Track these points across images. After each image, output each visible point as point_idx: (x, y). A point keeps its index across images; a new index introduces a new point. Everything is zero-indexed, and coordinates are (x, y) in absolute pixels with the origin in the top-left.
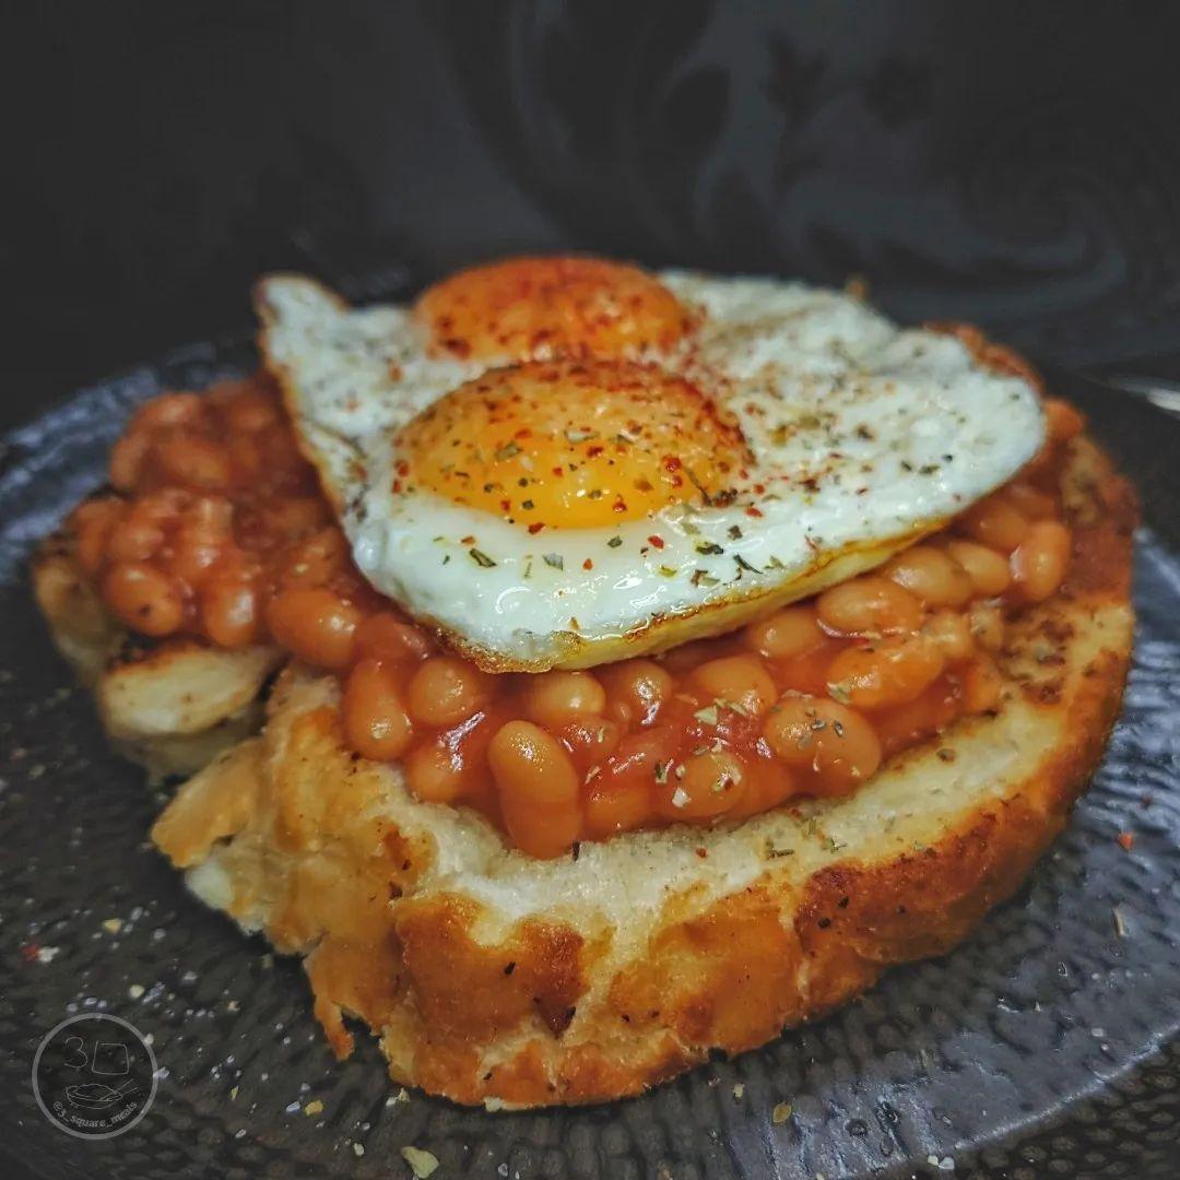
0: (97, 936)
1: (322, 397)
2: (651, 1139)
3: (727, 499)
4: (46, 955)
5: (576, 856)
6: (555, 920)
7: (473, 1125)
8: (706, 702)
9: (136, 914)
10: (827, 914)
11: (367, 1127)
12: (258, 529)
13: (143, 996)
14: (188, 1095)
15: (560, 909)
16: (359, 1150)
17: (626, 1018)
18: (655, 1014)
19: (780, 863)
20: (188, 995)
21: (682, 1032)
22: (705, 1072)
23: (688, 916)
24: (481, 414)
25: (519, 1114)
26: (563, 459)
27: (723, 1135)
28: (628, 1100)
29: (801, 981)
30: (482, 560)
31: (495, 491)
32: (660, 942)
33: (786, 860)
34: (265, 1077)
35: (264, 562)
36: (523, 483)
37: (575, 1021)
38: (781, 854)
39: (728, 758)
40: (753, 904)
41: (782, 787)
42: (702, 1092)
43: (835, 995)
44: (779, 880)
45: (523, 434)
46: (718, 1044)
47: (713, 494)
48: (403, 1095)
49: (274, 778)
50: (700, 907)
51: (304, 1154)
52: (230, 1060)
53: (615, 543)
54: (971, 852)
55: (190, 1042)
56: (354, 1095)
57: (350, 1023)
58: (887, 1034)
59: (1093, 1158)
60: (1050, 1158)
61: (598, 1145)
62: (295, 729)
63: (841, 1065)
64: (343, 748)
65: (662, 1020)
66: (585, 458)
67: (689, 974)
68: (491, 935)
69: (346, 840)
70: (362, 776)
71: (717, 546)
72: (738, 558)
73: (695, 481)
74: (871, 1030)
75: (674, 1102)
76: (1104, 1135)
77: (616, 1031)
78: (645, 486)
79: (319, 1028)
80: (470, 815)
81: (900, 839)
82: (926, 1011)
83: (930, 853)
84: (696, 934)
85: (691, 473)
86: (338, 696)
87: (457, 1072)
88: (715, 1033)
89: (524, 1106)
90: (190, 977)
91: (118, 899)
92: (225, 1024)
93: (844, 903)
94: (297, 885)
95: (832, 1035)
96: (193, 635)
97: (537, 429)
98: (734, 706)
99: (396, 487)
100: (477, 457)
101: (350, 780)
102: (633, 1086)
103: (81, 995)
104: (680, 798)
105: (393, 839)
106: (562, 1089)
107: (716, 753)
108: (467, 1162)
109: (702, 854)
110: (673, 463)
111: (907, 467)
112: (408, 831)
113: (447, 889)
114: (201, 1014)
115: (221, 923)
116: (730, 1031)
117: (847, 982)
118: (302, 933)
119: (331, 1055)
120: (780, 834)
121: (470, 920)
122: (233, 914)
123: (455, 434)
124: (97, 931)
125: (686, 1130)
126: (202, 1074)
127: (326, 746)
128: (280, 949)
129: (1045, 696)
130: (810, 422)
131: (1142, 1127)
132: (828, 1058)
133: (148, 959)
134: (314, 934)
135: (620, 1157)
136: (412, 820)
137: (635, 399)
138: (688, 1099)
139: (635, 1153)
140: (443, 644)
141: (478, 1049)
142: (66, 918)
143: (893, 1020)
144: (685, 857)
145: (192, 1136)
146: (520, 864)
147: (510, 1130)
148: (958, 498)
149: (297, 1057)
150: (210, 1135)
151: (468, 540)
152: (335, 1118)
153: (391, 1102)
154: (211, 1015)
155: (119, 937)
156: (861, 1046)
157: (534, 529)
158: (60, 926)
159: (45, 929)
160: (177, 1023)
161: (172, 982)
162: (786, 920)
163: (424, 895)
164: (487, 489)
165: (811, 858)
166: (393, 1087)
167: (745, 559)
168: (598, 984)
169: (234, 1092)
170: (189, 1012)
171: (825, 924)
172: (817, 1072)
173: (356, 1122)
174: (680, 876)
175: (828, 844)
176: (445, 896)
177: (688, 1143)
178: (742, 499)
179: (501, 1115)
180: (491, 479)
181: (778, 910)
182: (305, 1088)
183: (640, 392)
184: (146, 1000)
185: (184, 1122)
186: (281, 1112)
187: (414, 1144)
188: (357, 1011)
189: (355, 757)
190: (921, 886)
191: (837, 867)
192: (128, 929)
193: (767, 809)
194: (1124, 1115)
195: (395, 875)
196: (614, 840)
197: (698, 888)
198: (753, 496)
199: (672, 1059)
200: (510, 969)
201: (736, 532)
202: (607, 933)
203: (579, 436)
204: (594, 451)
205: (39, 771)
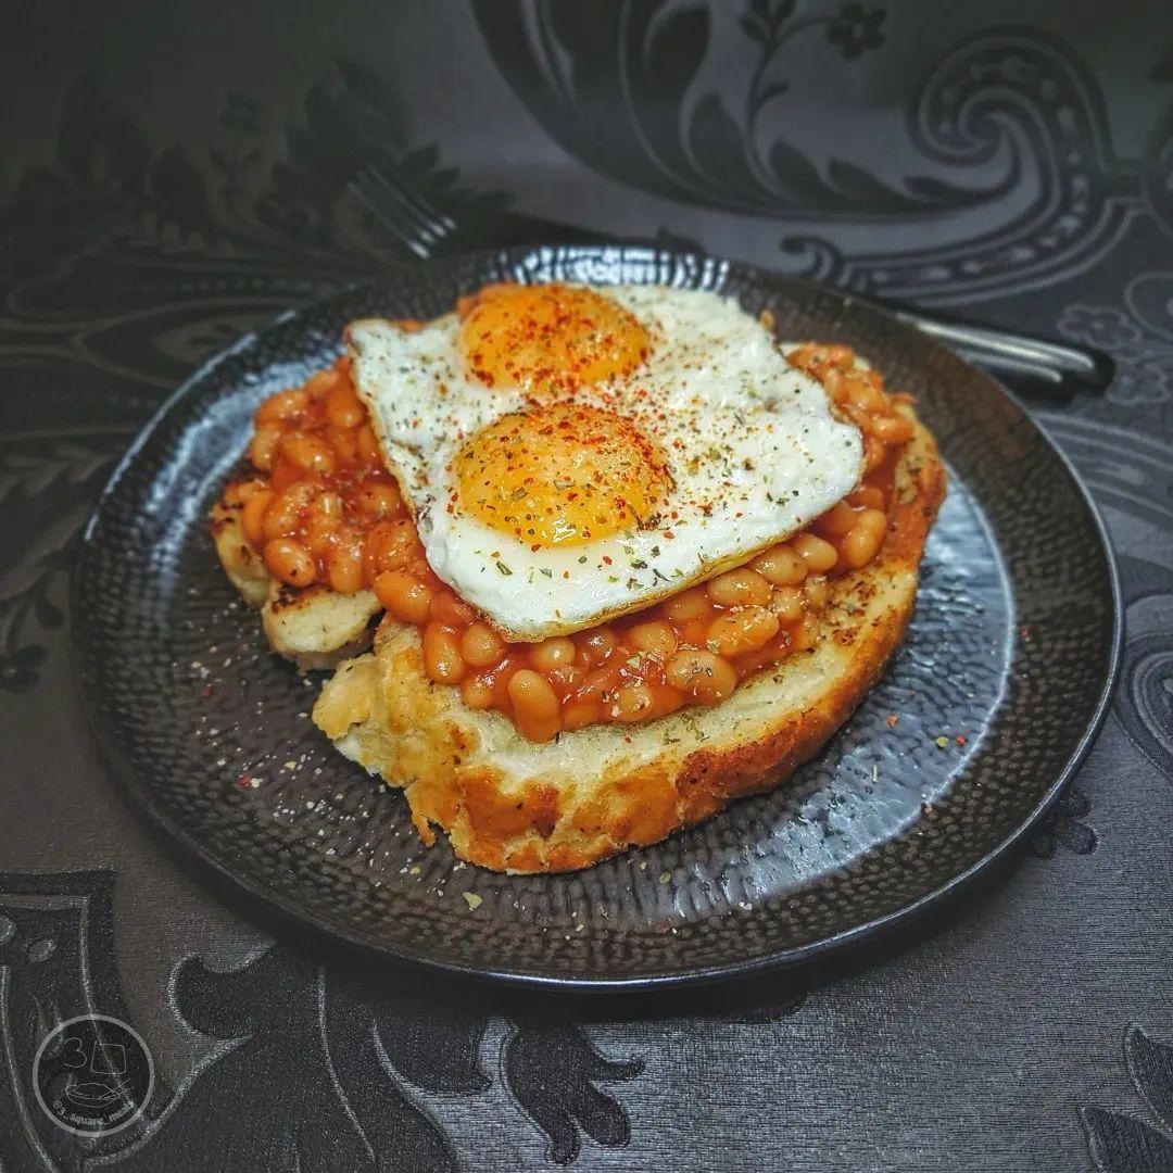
0: (283, 771)
1: (395, 417)
2: (595, 890)
3: (652, 524)
4: (255, 783)
5: (557, 741)
6: (544, 782)
7: (501, 881)
8: (633, 654)
9: (303, 758)
10: (695, 775)
11: (444, 881)
12: (357, 509)
13: (315, 807)
14: (347, 863)
15: (547, 774)
16: (440, 893)
17: (582, 830)
18: (599, 828)
19: (672, 746)
20: (339, 806)
21: (613, 837)
22: (626, 855)
23: (618, 778)
24: (502, 461)
25: (525, 876)
26: (552, 501)
27: (633, 890)
28: (582, 870)
29: (680, 809)
30: (505, 570)
31: (511, 523)
32: (602, 792)
33: (674, 745)
34: (387, 854)
35: (365, 538)
36: (529, 518)
37: (555, 832)
38: (673, 741)
39: (643, 690)
40: (654, 771)
41: (676, 703)
42: (623, 866)
43: (699, 816)
44: (670, 758)
45: (529, 480)
46: (633, 842)
47: (645, 520)
48: (462, 864)
49: (385, 692)
50: (624, 773)
51: (412, 895)
52: (367, 844)
53: (583, 560)
54: (779, 744)
55: (344, 834)
56: (436, 864)
57: (431, 825)
58: (729, 836)
59: (823, 907)
60: (801, 906)
61: (566, 892)
62: (395, 661)
63: (701, 854)
64: (425, 677)
65: (602, 831)
66: (566, 501)
67: (618, 808)
68: (511, 789)
69: (427, 730)
70: (437, 695)
71: (643, 562)
72: (655, 571)
73: (634, 513)
74: (720, 834)
75: (608, 871)
76: (832, 896)
77: (576, 835)
78: (602, 520)
79: (415, 828)
80: (497, 714)
81: (740, 735)
82: (753, 823)
83: (754, 743)
84: (623, 787)
85: (631, 508)
86: (419, 641)
87: (491, 855)
88: (631, 836)
89: (526, 872)
90: (340, 797)
91: (291, 749)
92: (363, 824)
93: (705, 771)
94: (400, 753)
95: (699, 836)
96: (322, 584)
97: (537, 476)
98: (650, 656)
99: (450, 509)
100: (500, 497)
101: (430, 697)
102: (585, 864)
103: (279, 807)
104: (616, 712)
105: (456, 733)
106: (548, 865)
107: (637, 688)
108: (497, 900)
109: (628, 740)
110: (621, 503)
111: (769, 497)
112: (464, 729)
113: (486, 763)
114: (348, 818)
115: (356, 768)
116: (639, 836)
117: (707, 809)
118: (404, 776)
119: (422, 842)
120: (674, 728)
121: (499, 781)
122: (362, 764)
123: (486, 476)
124: (283, 768)
125: (614, 886)
126: (353, 852)
127: (414, 675)
128: (391, 785)
129: (845, 638)
130: (714, 455)
131: (852, 892)
132: (694, 849)
133: (314, 786)
134: (410, 777)
135: (578, 899)
136: (465, 720)
137: (600, 452)
138: (616, 868)
139: (586, 896)
140: (481, 618)
141: (504, 845)
142: (263, 760)
143: (733, 828)
144: (619, 741)
145: (353, 885)
146: (525, 744)
147: (519, 885)
148: (799, 520)
149: (404, 843)
150: (362, 886)
151: (496, 555)
152: (427, 876)
153: (456, 869)
154: (354, 819)
155: (296, 772)
156: (713, 842)
157: (535, 548)
158: (260, 765)
159: (251, 767)
160: (336, 823)
161: (330, 799)
162: (672, 779)
163: (472, 766)
164: (507, 519)
165: (690, 744)
166: (457, 860)
167: (659, 571)
168: (567, 815)
169: (371, 861)
170: (342, 817)
171: (694, 781)
172: (688, 857)
173: (438, 878)
174: (615, 754)
175: (701, 736)
176: (485, 767)
177: (614, 893)
178: (663, 524)
179: (515, 876)
180: (509, 513)
181: (667, 775)
182: (409, 860)
183: (604, 446)
184: (317, 810)
185: (348, 879)
186: (398, 873)
187: (469, 891)
188: (436, 820)
189: (432, 683)
190: (749, 761)
191: (702, 750)
192: (300, 767)
193: (666, 715)
194: (847, 885)
195: (457, 752)
196: (579, 731)
197: (623, 762)
198: (670, 522)
199: (608, 851)
200: (520, 806)
201: (656, 551)
202: (573, 787)
203: (563, 483)
204: (572, 497)
205: (228, 662)
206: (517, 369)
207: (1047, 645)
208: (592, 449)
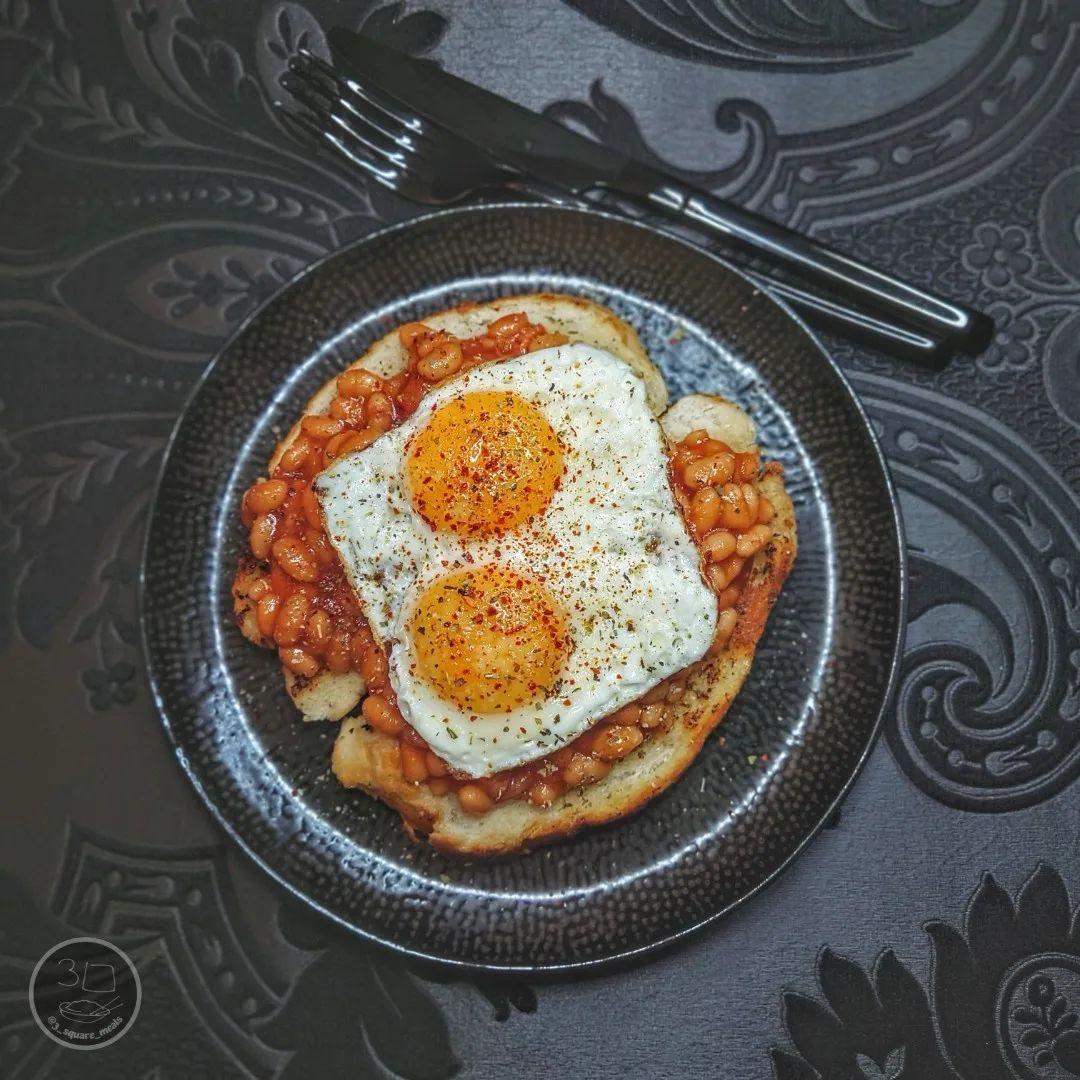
1: (361, 554)
3: (556, 690)
24: (446, 648)
30: (453, 734)
31: (455, 699)
33: (569, 809)
34: (390, 844)
36: (467, 699)
38: (568, 805)
45: (467, 671)
47: (551, 688)
49: (379, 775)
53: (506, 730)
57: (416, 832)
64: (404, 776)
66: (494, 690)
71: (548, 730)
72: (556, 735)
78: (519, 700)
81: (612, 806)
85: (540, 686)
99: (411, 675)
100: (446, 679)
105: (427, 812)
110: (533, 686)
111: (642, 665)
112: (432, 811)
123: (435, 658)
129: (691, 722)
136: (432, 802)
137: (518, 643)
151: (446, 721)
153: (434, 856)
157: (473, 719)
164: (452, 697)
167: (559, 734)
175: (586, 802)
178: (564, 690)
180: (454, 693)
182: (405, 849)
192: (327, 779)
198: (569, 689)
201: (557, 718)
204: (498, 686)
205: (264, 688)
206: (453, 522)
207: (841, 684)
208: (513, 639)
